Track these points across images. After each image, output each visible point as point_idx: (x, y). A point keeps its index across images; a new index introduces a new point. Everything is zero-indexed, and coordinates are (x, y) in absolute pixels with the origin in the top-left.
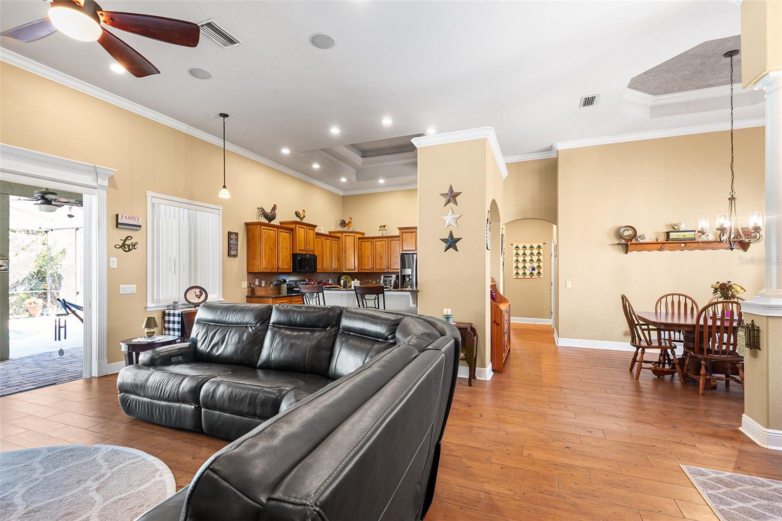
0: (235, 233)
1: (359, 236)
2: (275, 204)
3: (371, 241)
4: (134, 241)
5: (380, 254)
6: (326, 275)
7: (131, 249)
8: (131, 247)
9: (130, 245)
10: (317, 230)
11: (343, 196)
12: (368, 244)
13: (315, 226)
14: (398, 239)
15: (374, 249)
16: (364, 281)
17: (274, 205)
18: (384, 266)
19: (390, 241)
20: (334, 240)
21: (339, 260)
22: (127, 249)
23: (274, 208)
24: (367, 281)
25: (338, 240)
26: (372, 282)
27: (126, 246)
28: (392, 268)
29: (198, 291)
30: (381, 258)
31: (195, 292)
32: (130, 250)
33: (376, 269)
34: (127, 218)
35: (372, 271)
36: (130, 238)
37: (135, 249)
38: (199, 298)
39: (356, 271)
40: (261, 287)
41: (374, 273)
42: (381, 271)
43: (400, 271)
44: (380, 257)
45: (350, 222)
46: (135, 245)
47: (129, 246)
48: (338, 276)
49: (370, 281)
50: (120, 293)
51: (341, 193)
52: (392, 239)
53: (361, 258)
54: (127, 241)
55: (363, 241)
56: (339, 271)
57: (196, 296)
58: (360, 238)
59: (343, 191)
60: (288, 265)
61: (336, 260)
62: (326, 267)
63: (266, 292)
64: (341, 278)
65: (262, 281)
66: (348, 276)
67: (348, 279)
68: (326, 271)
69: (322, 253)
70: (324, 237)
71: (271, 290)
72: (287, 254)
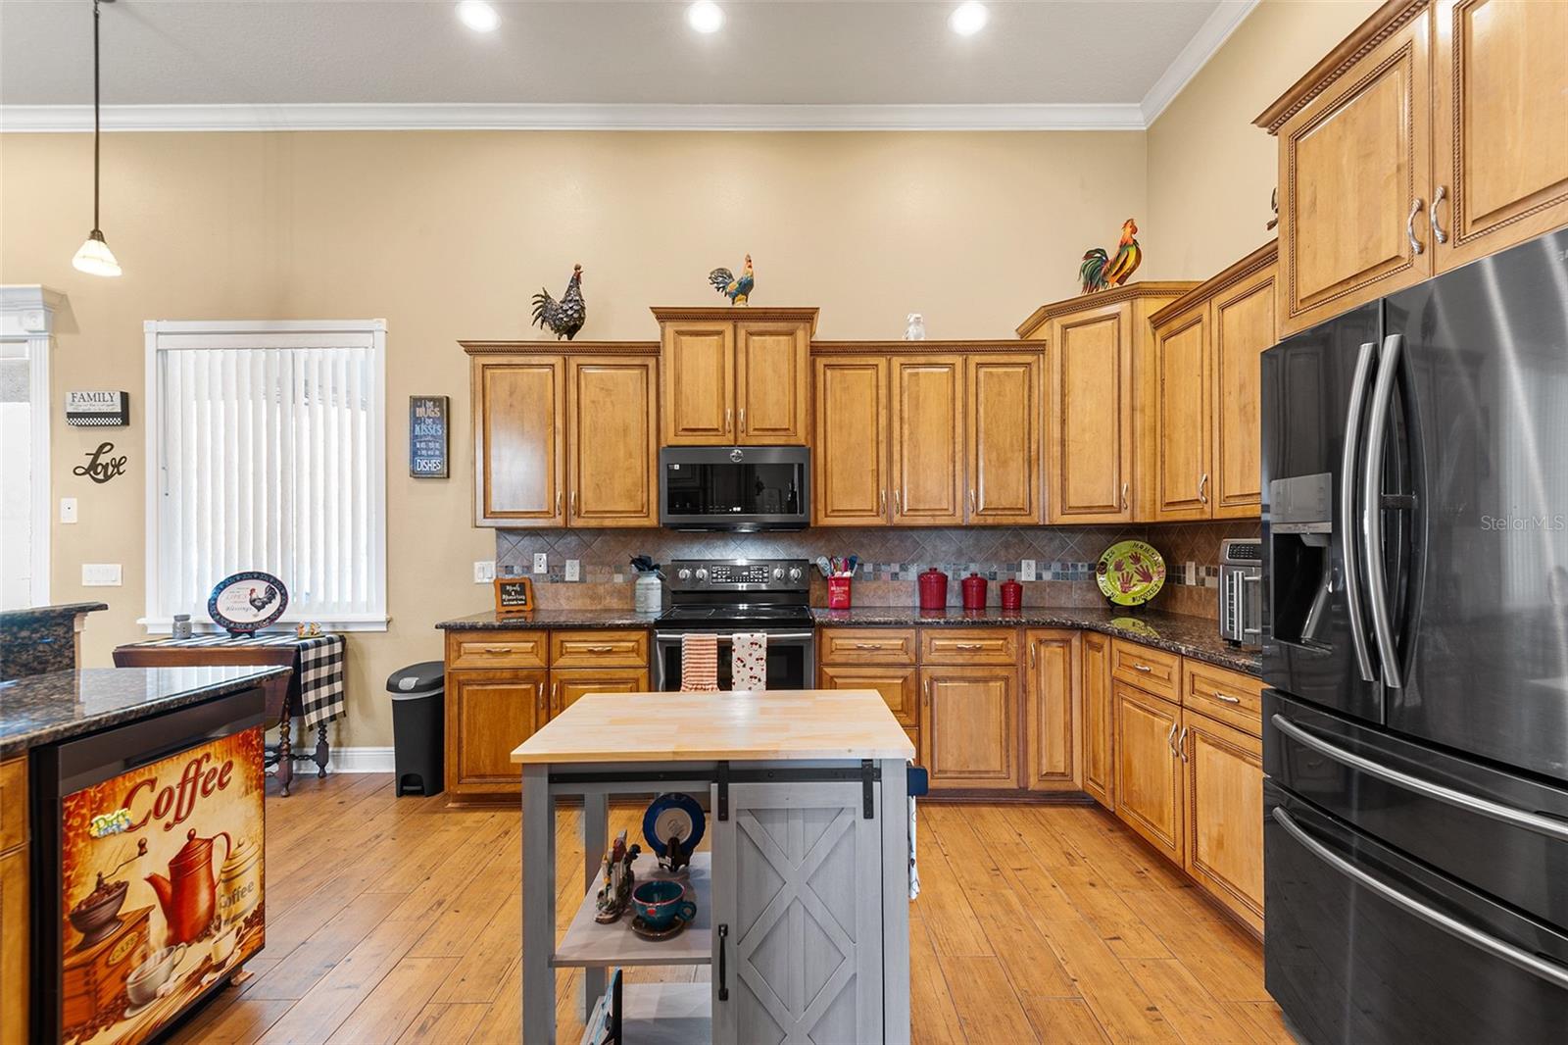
0: (431, 399)
1: (1153, 306)
3: (1200, 320)
4: (116, 454)
5: (1242, 388)
6: (991, 541)
7: (112, 475)
8: (110, 469)
9: (107, 464)
11: (1148, 130)
12: (1187, 345)
13: (807, 316)
15: (1216, 367)
17: (577, 268)
20: (981, 365)
22: (101, 477)
23: (575, 280)
27: (100, 468)
29: (261, 588)
30: (1247, 414)
31: (253, 591)
32: (107, 478)
34: (86, 396)
35: (1207, 516)
36: (109, 447)
37: (120, 474)
38: (259, 609)
39: (1143, 518)
40: (563, 581)
42: (1249, 512)
45: (1123, 246)
46: (120, 464)
47: (105, 467)
50: (84, 584)
53: (1161, 436)
54: (102, 455)
55: (1171, 335)
57: (252, 602)
58: (1158, 321)
59: (1138, 105)
60: (631, 498)
61: (1003, 463)
62: (916, 498)
63: (588, 601)
64: (1105, 556)
65: (568, 562)
66: (1146, 546)
67: (1145, 563)
68: (907, 521)
69: (883, 437)
70: (898, 355)
71: (615, 594)
72: (621, 454)
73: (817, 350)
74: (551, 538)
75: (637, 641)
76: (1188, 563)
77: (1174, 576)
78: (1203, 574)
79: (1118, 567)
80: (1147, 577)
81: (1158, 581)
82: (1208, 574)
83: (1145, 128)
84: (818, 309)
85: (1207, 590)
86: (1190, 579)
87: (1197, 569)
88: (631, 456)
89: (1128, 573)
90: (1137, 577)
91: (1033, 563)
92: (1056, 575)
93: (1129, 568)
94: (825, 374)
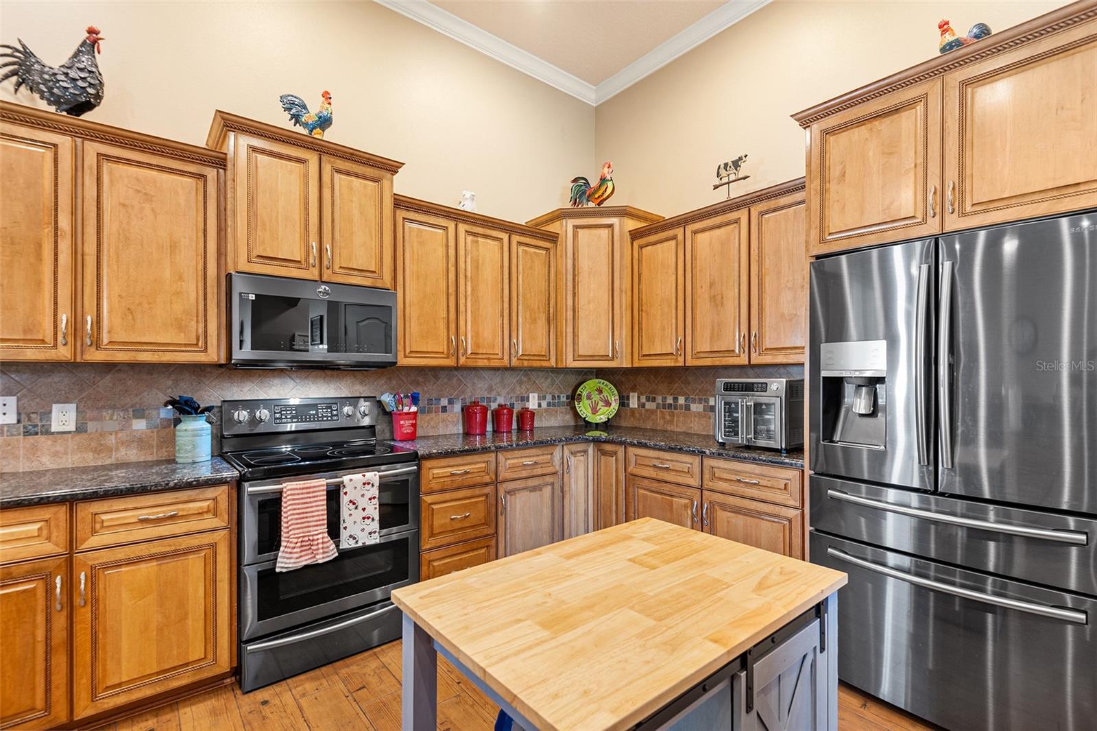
1: (632, 224)
2: (97, 27)
3: (675, 238)
5: (712, 285)
6: (511, 379)
10: (402, 184)
11: (596, 107)
12: (663, 253)
13: (392, 167)
14: (799, 196)
15: (688, 268)
16: (659, 399)
17: (91, 31)
18: (732, 339)
19: (762, 214)
20: (520, 243)
21: (551, 320)
23: (92, 42)
24: (670, 400)
25: (547, 245)
26: (688, 408)
28: (768, 343)
30: (717, 301)
33: (696, 355)
35: (681, 364)
39: (626, 364)
41: (686, 369)
42: (717, 362)
43: (805, 358)
44: (713, 298)
45: (603, 180)
48: (573, 380)
49: (681, 400)
51: (590, 96)
52: (773, 203)
53: (640, 310)
55: (647, 245)
56: (553, 363)
58: (635, 235)
59: (594, 88)
60: (180, 327)
61: (534, 321)
62: (477, 345)
63: (90, 455)
64: (580, 389)
65: (55, 407)
66: (606, 382)
67: (605, 394)
68: (471, 363)
69: (452, 289)
70: (463, 223)
71: (135, 444)
72: (167, 274)
73: (401, 203)
74: (25, 376)
75: (215, 499)
76: (631, 394)
77: (624, 402)
78: (643, 399)
79: (589, 397)
80: (608, 404)
81: (615, 406)
82: (648, 400)
83: (594, 105)
84: (404, 164)
85: (647, 410)
86: (633, 403)
87: (639, 397)
88: (181, 278)
89: (595, 401)
90: (601, 404)
91: (536, 395)
92: (549, 404)
93: (596, 397)
94: (403, 225)
